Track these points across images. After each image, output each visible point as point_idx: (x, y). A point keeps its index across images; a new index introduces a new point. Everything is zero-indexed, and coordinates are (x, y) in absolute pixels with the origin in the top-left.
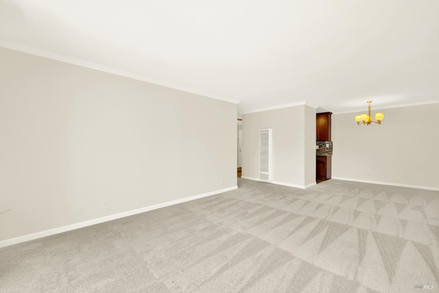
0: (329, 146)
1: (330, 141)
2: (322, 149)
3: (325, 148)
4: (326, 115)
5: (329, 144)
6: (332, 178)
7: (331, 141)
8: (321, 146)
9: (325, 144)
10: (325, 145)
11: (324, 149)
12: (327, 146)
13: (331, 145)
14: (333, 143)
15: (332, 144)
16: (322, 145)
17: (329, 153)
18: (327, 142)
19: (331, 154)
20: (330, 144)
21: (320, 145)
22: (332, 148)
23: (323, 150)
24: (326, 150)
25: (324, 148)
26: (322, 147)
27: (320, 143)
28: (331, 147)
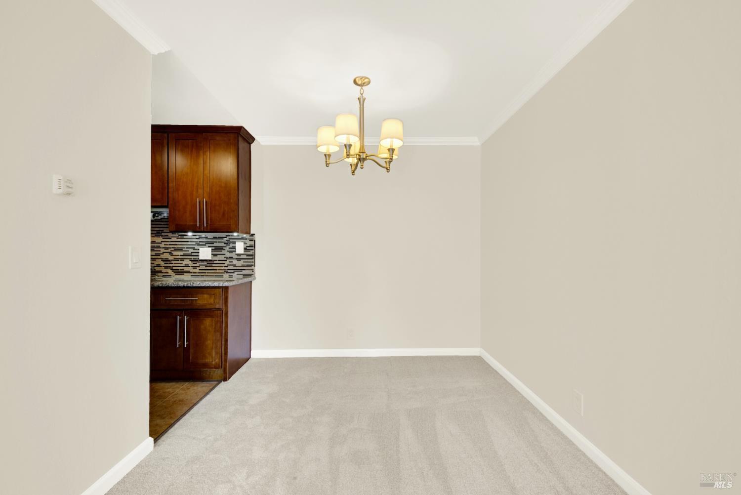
0: (245, 249)
1: (248, 232)
2: (222, 257)
3: (233, 255)
4: (232, 136)
5: (245, 243)
6: (255, 354)
7: (251, 233)
8: (220, 249)
9: (231, 242)
10: (231, 245)
11: (231, 258)
12: (240, 247)
13: (250, 246)
14: (257, 238)
15: (252, 243)
16: (222, 245)
17: (244, 272)
18: (235, 234)
19: (250, 275)
20: (249, 243)
21: (215, 244)
22: (253, 256)
23: (227, 263)
24: (235, 262)
25: (228, 255)
26: (223, 252)
27: (215, 238)
28: (251, 252)
